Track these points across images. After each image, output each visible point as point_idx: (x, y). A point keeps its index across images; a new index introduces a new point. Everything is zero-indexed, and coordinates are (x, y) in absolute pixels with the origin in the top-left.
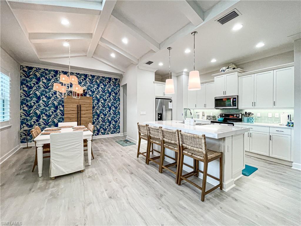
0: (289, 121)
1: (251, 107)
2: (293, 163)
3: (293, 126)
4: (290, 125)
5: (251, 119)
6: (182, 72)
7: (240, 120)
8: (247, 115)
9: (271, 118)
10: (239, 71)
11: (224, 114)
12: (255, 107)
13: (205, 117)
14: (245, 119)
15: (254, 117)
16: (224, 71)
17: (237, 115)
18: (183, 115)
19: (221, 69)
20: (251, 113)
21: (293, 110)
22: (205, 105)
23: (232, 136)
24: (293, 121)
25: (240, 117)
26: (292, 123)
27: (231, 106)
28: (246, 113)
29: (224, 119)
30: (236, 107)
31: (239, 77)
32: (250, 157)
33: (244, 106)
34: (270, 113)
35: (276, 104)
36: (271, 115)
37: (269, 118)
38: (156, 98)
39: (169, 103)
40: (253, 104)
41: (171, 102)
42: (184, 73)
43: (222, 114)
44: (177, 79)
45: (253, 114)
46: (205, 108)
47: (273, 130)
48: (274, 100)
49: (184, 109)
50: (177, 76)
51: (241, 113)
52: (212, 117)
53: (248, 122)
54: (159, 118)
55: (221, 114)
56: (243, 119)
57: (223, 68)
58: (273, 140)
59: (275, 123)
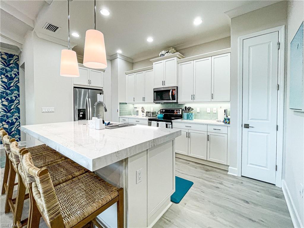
0: (226, 117)
1: (190, 100)
2: (229, 167)
3: (229, 123)
4: (227, 121)
5: (191, 115)
6: (116, 54)
7: (181, 117)
8: (187, 110)
9: (209, 114)
10: (178, 56)
11: (165, 110)
12: (194, 101)
13: (145, 114)
14: (185, 115)
15: (194, 113)
16: (163, 55)
17: (177, 110)
18: (119, 111)
19: (161, 53)
20: (191, 108)
21: (230, 104)
22: (144, 99)
23: (147, 150)
24: (229, 117)
25: (180, 113)
26: (229, 120)
27: (170, 100)
28: (186, 107)
29: (164, 115)
30: (175, 101)
31: (179, 64)
32: (189, 162)
33: (183, 99)
34: (208, 107)
35: (214, 97)
36: (210, 109)
37: (208, 113)
38: (74, 87)
39: (98, 95)
40: (193, 96)
41: (101, 94)
42: (118, 56)
43: (163, 110)
44: (111, 63)
45: (193, 109)
46: (143, 102)
47: (211, 129)
48: (212, 93)
49: (120, 103)
50: (111, 60)
51: (181, 108)
52: (151, 114)
53: (188, 119)
54: (81, 116)
55: (161, 109)
56: (183, 116)
57: (162, 52)
58: (211, 141)
59: (213, 119)
